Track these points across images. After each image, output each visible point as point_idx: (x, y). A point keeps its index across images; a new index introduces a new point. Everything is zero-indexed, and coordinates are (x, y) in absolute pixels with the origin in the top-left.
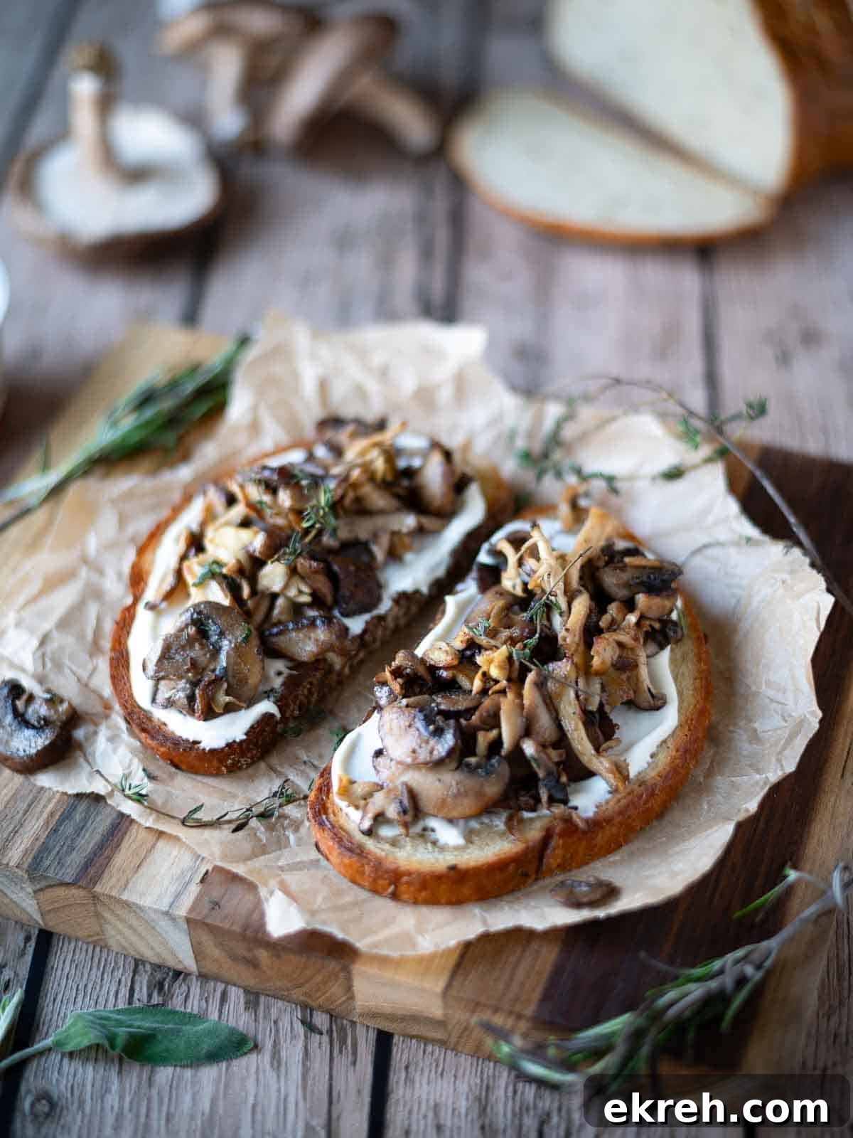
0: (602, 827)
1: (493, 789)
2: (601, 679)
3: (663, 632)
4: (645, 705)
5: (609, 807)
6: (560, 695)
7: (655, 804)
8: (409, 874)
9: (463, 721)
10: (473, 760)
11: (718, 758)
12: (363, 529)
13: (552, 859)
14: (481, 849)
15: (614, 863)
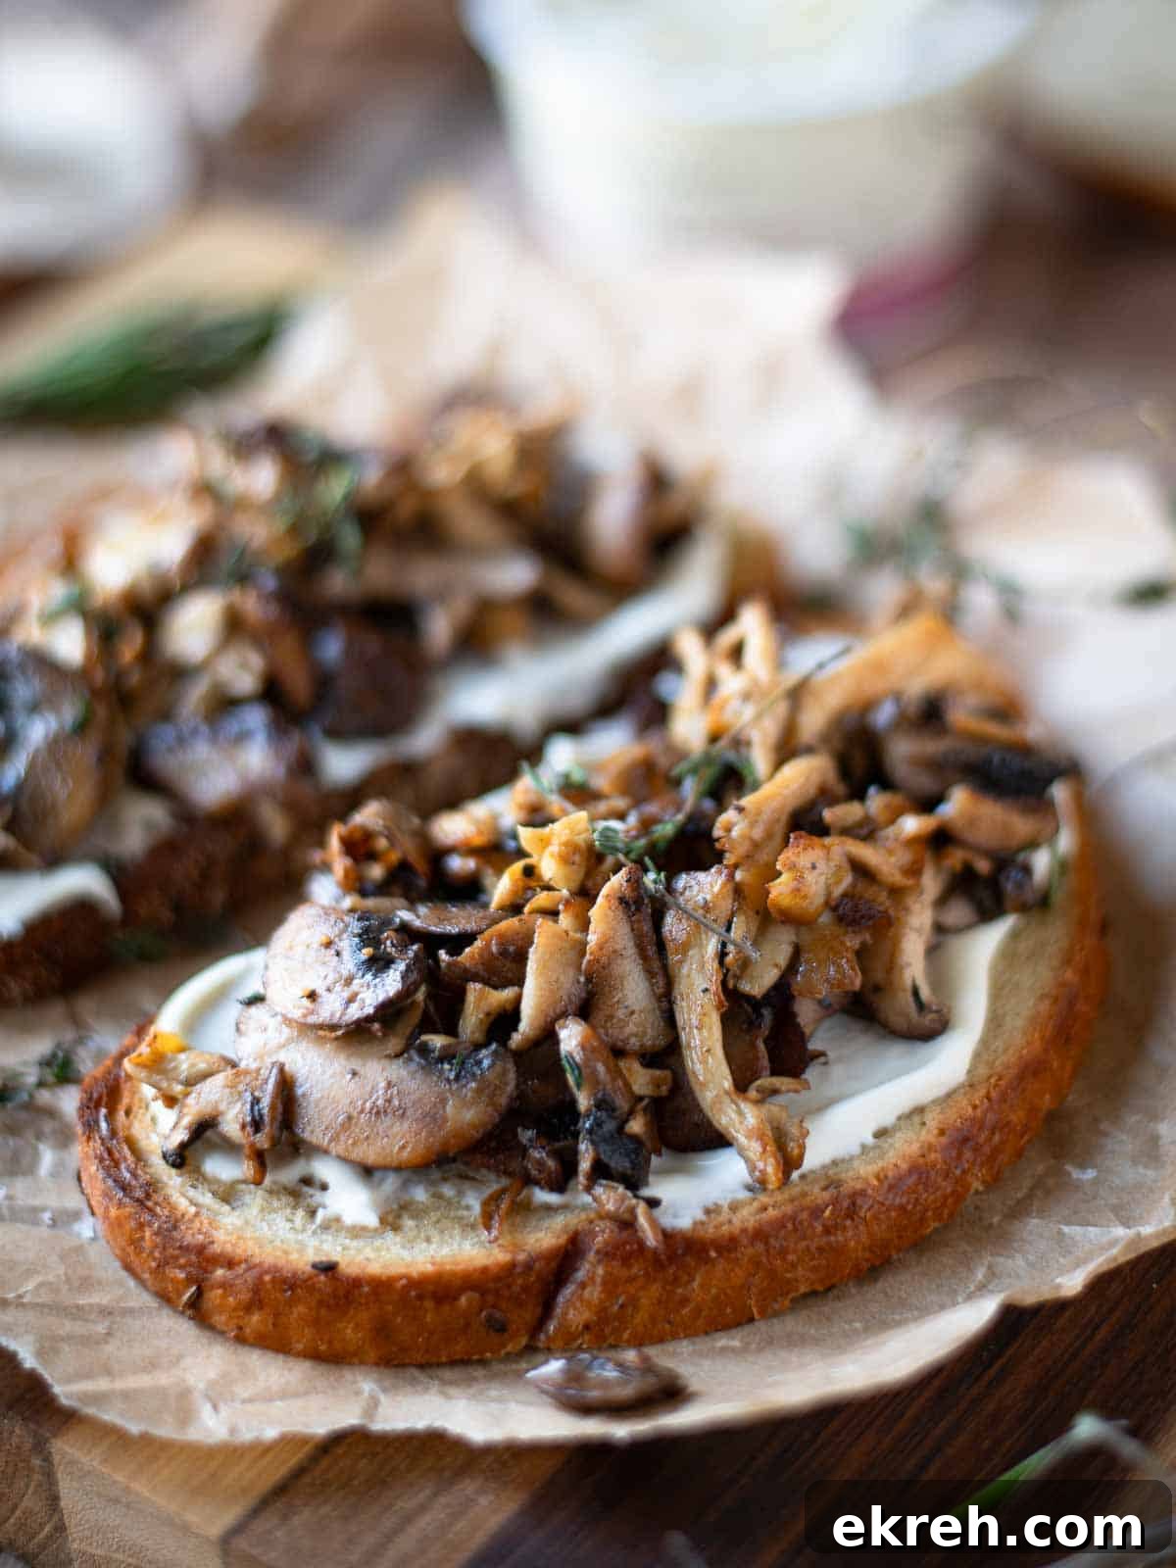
0: (708, 1260)
1: (465, 1112)
2: (797, 935)
3: (994, 883)
4: (897, 1022)
5: (737, 1220)
6: (685, 948)
7: (854, 1239)
8: (230, 1263)
9: (443, 955)
10: (437, 1041)
11: (1051, 1182)
12: (421, 576)
13: (574, 1306)
14: (409, 1244)
15: (724, 1350)
